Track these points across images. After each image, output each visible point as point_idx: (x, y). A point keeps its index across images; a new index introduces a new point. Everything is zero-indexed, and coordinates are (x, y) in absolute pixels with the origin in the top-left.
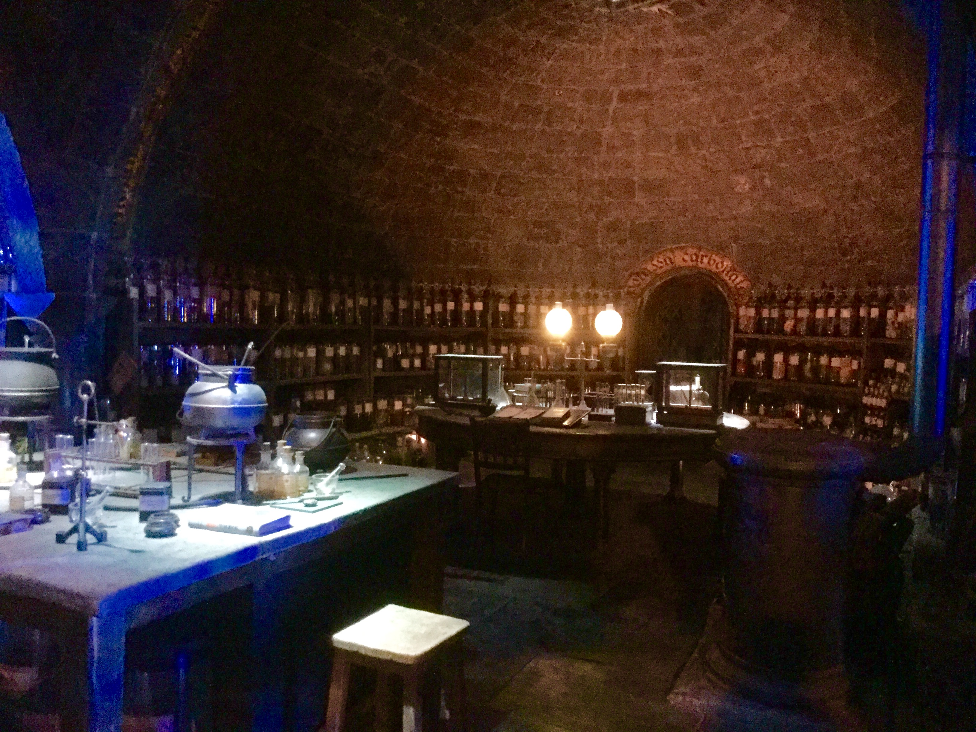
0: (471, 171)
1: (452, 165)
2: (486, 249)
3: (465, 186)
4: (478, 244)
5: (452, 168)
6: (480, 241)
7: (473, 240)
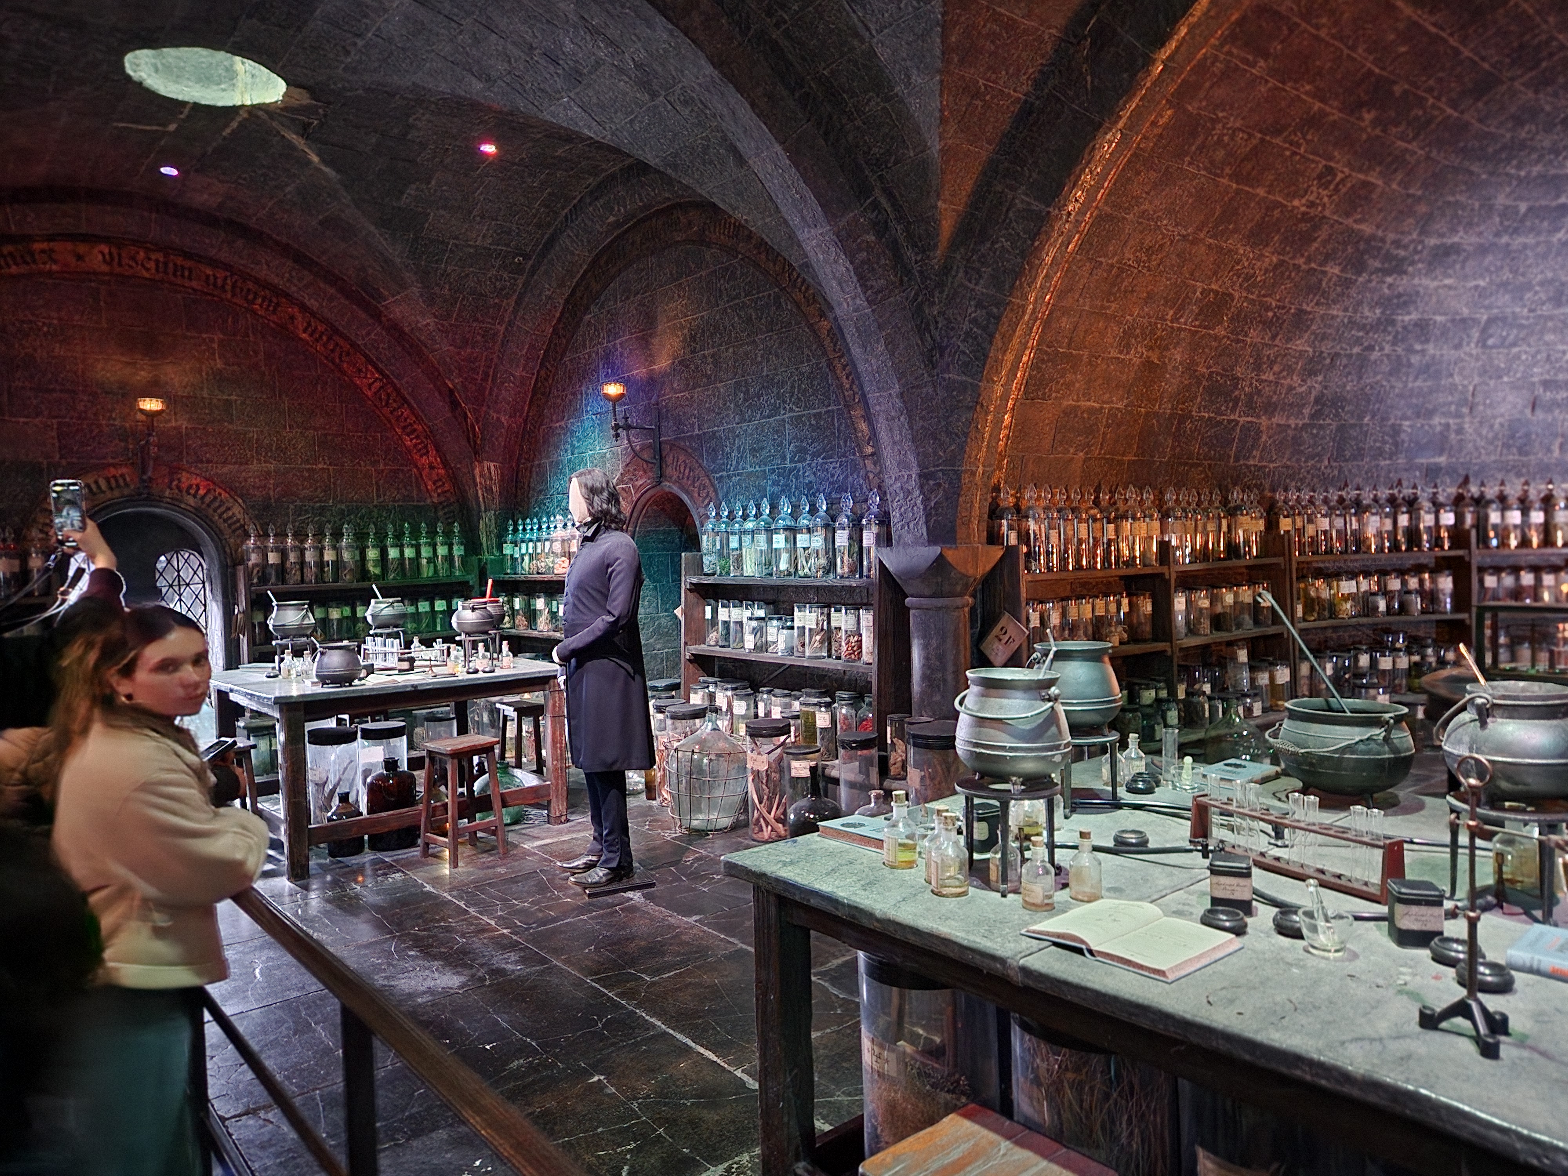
0: (1439, 318)
1: (1409, 313)
2: (1460, 431)
3: (1427, 341)
4: (1448, 426)
5: (1407, 318)
6: (1451, 421)
7: (1437, 420)
